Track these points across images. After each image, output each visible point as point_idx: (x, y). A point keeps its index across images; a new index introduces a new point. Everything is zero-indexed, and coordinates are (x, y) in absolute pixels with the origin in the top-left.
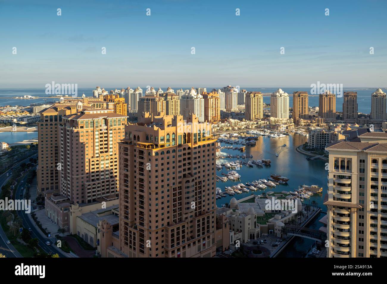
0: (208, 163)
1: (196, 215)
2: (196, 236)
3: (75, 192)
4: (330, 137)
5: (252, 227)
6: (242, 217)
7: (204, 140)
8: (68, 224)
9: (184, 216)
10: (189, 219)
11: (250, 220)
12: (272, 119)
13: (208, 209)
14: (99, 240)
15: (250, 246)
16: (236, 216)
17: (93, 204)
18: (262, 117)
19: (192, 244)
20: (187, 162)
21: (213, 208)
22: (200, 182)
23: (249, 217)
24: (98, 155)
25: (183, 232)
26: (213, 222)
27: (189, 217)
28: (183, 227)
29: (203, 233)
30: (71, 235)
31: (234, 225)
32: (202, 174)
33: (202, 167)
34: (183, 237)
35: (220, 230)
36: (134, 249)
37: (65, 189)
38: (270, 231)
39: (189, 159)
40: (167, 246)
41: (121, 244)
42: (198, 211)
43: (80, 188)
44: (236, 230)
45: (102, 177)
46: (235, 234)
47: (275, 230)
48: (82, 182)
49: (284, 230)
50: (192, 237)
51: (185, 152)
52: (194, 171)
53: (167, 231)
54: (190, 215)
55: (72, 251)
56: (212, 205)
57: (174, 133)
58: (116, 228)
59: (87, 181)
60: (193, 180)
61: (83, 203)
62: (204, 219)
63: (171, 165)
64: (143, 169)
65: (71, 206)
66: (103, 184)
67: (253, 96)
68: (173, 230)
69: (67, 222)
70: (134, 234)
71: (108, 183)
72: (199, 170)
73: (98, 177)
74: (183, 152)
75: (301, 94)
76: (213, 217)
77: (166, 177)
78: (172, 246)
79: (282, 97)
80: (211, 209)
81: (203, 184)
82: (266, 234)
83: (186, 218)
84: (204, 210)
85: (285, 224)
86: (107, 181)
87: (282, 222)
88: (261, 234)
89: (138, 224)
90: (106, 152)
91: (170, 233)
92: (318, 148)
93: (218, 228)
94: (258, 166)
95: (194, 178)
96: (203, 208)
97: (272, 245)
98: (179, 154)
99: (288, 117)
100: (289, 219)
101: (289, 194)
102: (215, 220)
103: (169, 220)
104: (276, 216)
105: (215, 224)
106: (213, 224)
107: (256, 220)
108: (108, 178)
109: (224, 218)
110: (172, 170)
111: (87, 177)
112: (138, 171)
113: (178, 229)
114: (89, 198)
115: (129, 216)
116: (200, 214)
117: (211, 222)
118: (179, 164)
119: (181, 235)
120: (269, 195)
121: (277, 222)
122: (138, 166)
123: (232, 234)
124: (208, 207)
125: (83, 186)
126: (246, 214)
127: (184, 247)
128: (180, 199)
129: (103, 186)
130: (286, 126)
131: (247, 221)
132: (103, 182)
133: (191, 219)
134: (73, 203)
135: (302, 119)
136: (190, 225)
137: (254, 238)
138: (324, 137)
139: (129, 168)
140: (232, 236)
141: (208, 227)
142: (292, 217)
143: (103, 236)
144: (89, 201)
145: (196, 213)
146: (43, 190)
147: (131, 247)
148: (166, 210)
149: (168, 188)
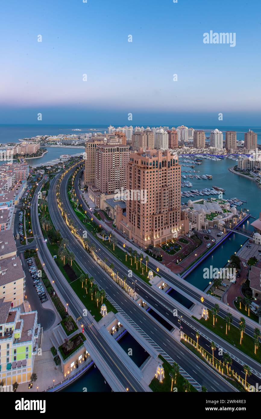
0: (176, 179)
1: (169, 210)
2: (169, 223)
3: (103, 187)
4: (254, 164)
5: (203, 221)
6: (196, 214)
7: (174, 165)
8: (100, 204)
9: (163, 210)
10: (165, 212)
11: (201, 217)
12: (211, 148)
13: (176, 207)
14: (115, 216)
15: (202, 233)
16: (193, 212)
17: (111, 194)
18: (204, 146)
19: (167, 227)
20: (164, 178)
21: (179, 207)
22: (171, 191)
23: (201, 214)
24: (114, 167)
25: (162, 219)
26: (179, 215)
27: (165, 211)
28: (162, 216)
29: (173, 222)
30: (101, 210)
31: (191, 218)
32: (173, 185)
33: (172, 181)
34: (162, 222)
35: (183, 221)
36: (135, 225)
37: (98, 184)
38: (215, 225)
39: (165, 176)
40: (153, 227)
41: (127, 221)
42: (170, 208)
43: (105, 185)
44: (192, 221)
45: (116, 180)
46: (192, 224)
47: (218, 225)
48: (106, 181)
49: (225, 226)
50: (167, 223)
51: (163, 172)
52: (168, 184)
53: (153, 218)
54: (165, 210)
55: (102, 220)
56: (179, 205)
57: (157, 161)
58: (124, 210)
59: (109, 181)
60: (168, 189)
61: (106, 193)
62: (173, 213)
63: (156, 179)
64: (140, 180)
65: (101, 194)
66: (117, 183)
67: (199, 133)
68: (156, 218)
69: (99, 203)
70: (135, 216)
71: (119, 183)
72: (171, 183)
73: (114, 179)
74: (162, 172)
75: (231, 133)
76: (179, 212)
77: (152, 186)
78: (156, 227)
79: (218, 135)
80: (178, 207)
81: (173, 191)
82: (212, 227)
83: (164, 211)
84: (174, 208)
85: (225, 222)
86: (118, 182)
87: (223, 220)
88: (209, 226)
89: (137, 211)
90: (118, 166)
91: (154, 219)
92: (245, 170)
93: (181, 219)
94: (204, 179)
95: (168, 188)
96: (173, 206)
97: (216, 235)
98: (160, 173)
99: (222, 147)
100: (228, 219)
101: (226, 202)
102: (180, 214)
103: (153, 211)
104: (219, 216)
105: (180, 217)
106: (179, 217)
107: (205, 217)
108: (119, 180)
109: (185, 213)
110: (156, 182)
111: (109, 179)
112: (137, 181)
113: (159, 217)
114: (109, 191)
115: (132, 206)
116: (171, 210)
117: (178, 215)
118: (160, 179)
119: (161, 221)
120: (213, 201)
121: (219, 220)
122: (137, 178)
123: (190, 224)
124: (176, 206)
125: (106, 183)
126: (199, 212)
127: (162, 229)
128: (160, 199)
129: (116, 184)
130: (221, 153)
131: (200, 217)
132: (116, 182)
133: (166, 212)
134: (101, 193)
135: (232, 149)
136: (166, 215)
137: (204, 228)
138: (250, 163)
139: (132, 179)
140: (190, 225)
141: (176, 218)
142: (230, 218)
143: (118, 214)
144: (109, 192)
145: (169, 209)
146: (87, 183)
147: (132, 223)
148: (152, 205)
149: (154, 193)
